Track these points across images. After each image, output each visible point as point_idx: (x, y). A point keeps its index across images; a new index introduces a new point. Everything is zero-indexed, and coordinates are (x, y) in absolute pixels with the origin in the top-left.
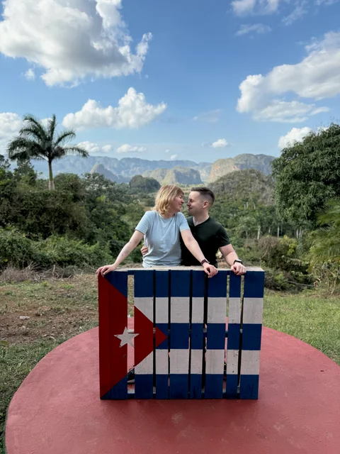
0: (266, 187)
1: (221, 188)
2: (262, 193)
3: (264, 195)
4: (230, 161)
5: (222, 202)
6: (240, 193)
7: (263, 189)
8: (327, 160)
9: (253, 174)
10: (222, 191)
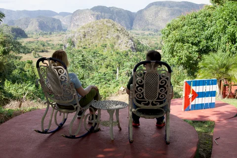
0: (120, 35)
1: (82, 36)
2: (118, 39)
3: (119, 41)
4: (87, 12)
5: (84, 48)
6: (99, 40)
7: (118, 37)
8: (193, 32)
9: (109, 24)
10: (84, 38)
